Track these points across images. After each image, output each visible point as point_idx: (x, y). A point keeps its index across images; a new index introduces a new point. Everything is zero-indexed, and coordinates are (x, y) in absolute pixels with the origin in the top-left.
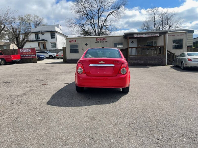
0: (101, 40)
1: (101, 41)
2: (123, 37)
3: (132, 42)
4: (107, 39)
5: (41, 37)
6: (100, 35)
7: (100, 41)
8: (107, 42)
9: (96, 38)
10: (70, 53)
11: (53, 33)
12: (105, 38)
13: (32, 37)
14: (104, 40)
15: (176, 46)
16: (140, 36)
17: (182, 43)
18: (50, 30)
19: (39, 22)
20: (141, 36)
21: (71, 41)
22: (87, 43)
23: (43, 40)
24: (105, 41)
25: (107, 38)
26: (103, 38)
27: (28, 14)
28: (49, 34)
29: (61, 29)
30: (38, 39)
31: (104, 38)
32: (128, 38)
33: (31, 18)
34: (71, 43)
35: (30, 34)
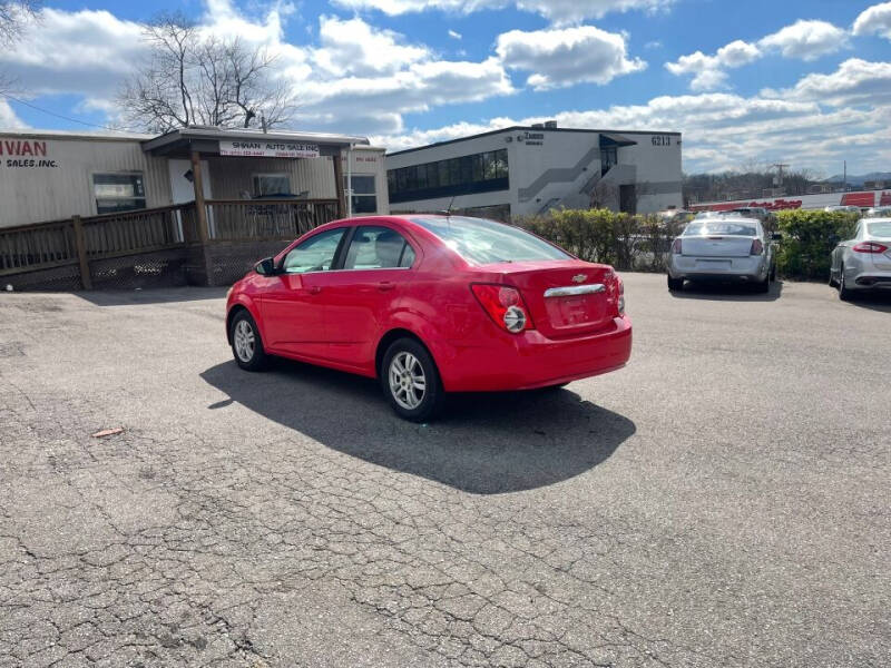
0: (10, 153)
1: (14, 157)
2: (138, 145)
3: (186, 176)
4: (48, 149)
7: (6, 156)
8: (50, 164)
12: (36, 144)
14: (30, 151)
15: (357, 201)
16: (246, 149)
17: (374, 191)
20: (253, 152)
24: (37, 159)
25: (48, 143)
26: (23, 142)
31: (32, 141)
32: (195, 156)
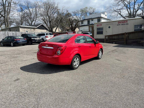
2: (143, 19)
4: (128, 22)
5: (91, 22)
6: (135, 17)
7: (121, 24)
8: (127, 24)
9: (118, 22)
10: (97, 34)
11: (99, 18)
13: (86, 23)
18: (97, 17)
19: (92, 12)
21: (98, 25)
22: (110, 26)
23: (92, 24)
27: (86, 7)
28: (96, 20)
29: (106, 15)
30: (89, 24)
31: (125, 21)
33: (88, 10)
34: (98, 26)
35: (84, 21)
